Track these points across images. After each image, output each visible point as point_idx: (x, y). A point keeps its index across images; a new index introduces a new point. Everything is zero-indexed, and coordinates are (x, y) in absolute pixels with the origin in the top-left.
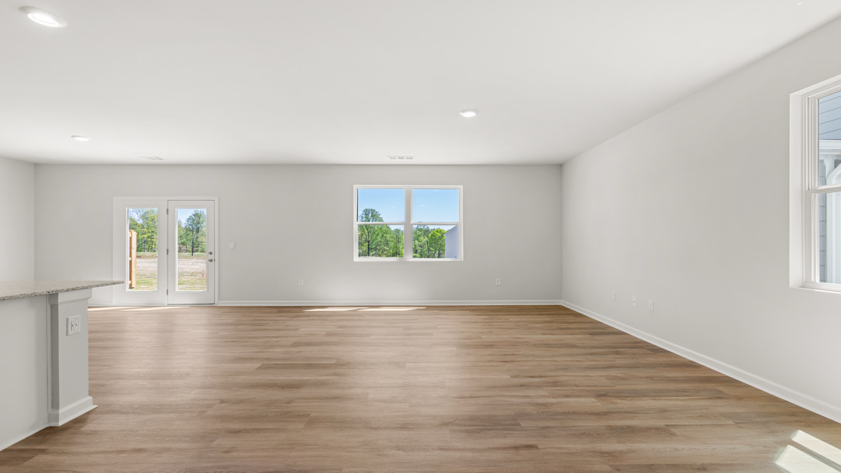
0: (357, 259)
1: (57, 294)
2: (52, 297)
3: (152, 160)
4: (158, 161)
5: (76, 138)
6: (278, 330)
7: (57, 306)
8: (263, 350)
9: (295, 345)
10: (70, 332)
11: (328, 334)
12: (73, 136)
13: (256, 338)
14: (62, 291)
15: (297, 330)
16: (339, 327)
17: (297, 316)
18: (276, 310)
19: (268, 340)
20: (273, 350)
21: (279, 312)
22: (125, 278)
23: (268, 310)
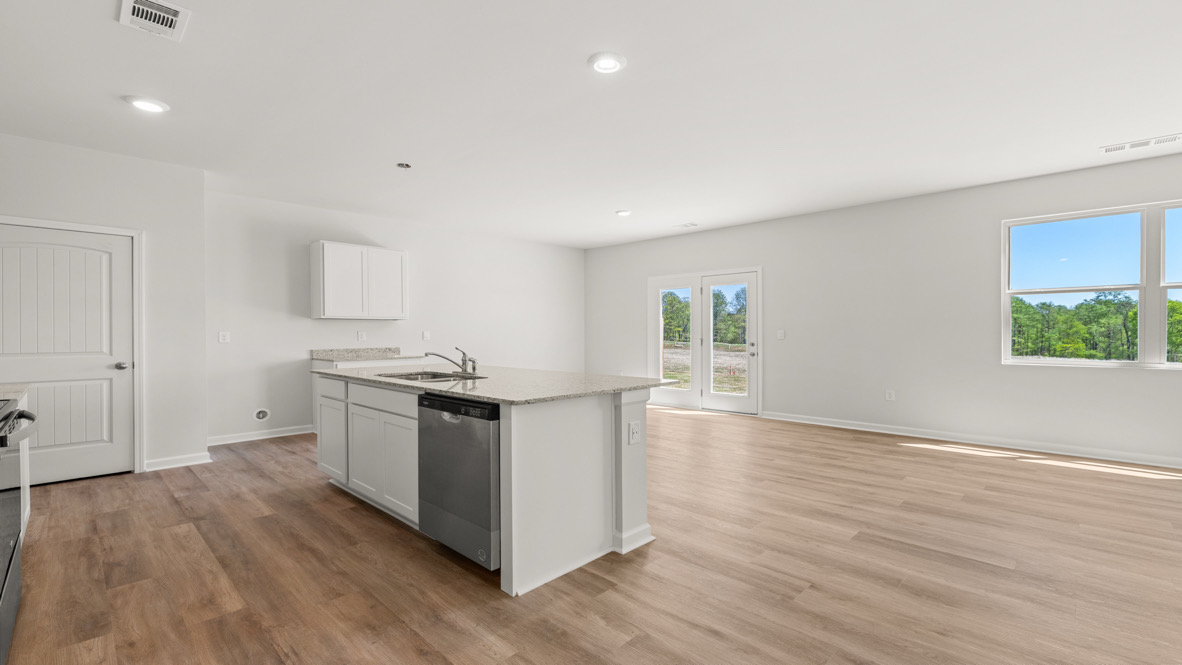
0: (1008, 359)
1: (620, 393)
2: (616, 395)
3: (685, 228)
4: (693, 228)
5: (620, 214)
6: (866, 472)
7: (620, 407)
8: (855, 505)
9: (908, 506)
10: (632, 441)
11: (968, 499)
12: (617, 212)
13: (833, 479)
14: (625, 390)
15: (902, 478)
16: (989, 488)
17: (891, 452)
18: (850, 436)
19: (854, 487)
20: (870, 509)
21: (857, 440)
22: (659, 375)
23: (837, 434)
